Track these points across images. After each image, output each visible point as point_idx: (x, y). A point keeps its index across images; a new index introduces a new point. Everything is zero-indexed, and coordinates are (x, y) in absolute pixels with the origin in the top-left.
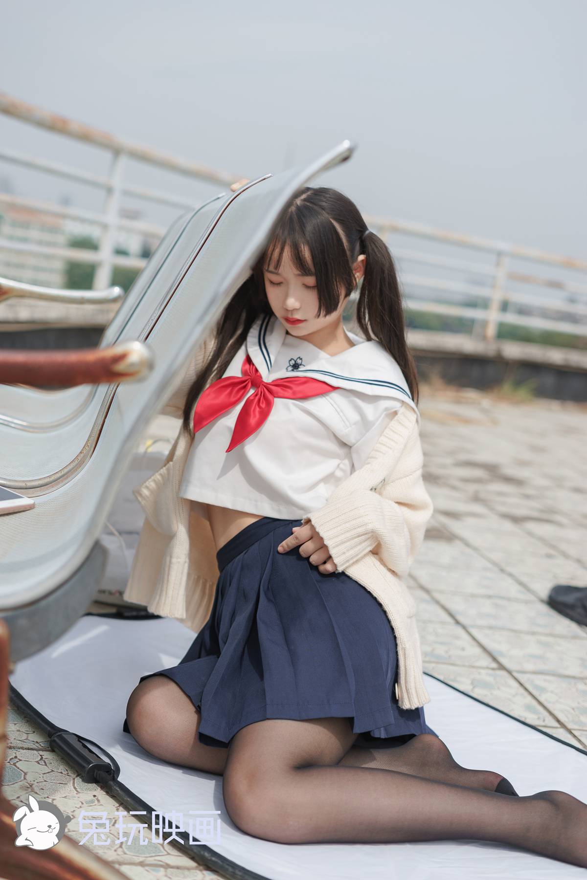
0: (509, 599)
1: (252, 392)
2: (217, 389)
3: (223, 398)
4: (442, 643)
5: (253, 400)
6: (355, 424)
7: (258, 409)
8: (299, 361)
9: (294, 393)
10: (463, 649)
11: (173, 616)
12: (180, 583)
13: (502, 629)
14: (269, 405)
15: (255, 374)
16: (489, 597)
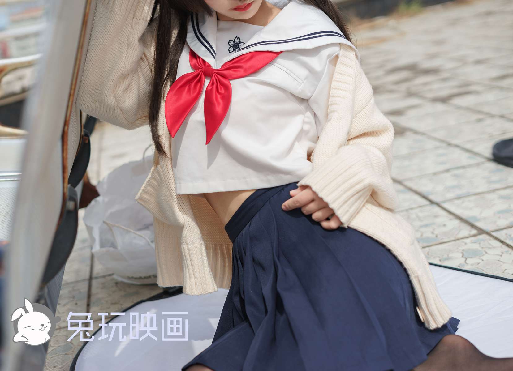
0: (464, 167)
1: (207, 82)
2: (177, 90)
3: (185, 97)
4: (426, 226)
5: (211, 90)
6: (306, 78)
7: (219, 96)
8: (237, 40)
9: (245, 70)
10: (444, 225)
11: (207, 293)
12: (203, 264)
13: (468, 195)
14: (228, 89)
15: (205, 66)
16: (448, 171)
